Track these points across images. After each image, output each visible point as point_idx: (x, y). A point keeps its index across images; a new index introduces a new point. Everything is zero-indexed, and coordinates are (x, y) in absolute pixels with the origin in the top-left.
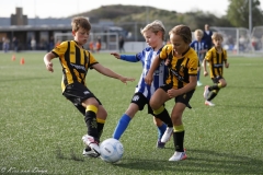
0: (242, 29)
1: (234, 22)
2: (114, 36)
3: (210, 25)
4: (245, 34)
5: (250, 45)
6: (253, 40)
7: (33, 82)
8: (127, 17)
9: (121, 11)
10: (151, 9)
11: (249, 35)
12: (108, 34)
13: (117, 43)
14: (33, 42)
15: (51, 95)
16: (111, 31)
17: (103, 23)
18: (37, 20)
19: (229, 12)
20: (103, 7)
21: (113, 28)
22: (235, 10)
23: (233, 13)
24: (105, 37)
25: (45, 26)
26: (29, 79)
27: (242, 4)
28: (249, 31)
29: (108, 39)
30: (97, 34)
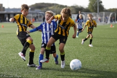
0: (94, 13)
1: (91, 10)
2: (41, 16)
3: (81, 12)
4: (96, 15)
5: (98, 20)
6: (99, 18)
7: (7, 35)
8: (47, 8)
9: (44, 5)
10: (56, 4)
11: (97, 16)
12: (39, 15)
13: (42, 19)
14: (7, 18)
15: (15, 41)
16: (40, 14)
17: (36, 11)
18: (9, 9)
19: (89, 6)
20: (36, 4)
21: (41, 13)
22: (92, 5)
23: (91, 7)
24: (37, 16)
25: (12, 12)
26: (6, 34)
27: (94, 3)
28: (97, 14)
29: (39, 17)
30: (34, 15)
